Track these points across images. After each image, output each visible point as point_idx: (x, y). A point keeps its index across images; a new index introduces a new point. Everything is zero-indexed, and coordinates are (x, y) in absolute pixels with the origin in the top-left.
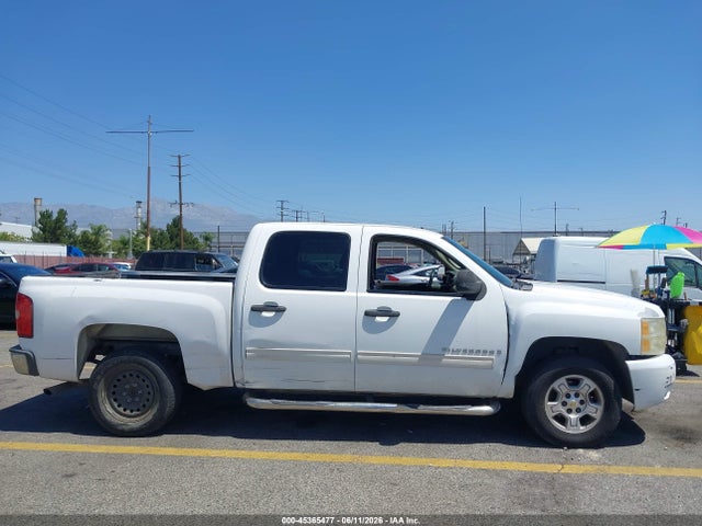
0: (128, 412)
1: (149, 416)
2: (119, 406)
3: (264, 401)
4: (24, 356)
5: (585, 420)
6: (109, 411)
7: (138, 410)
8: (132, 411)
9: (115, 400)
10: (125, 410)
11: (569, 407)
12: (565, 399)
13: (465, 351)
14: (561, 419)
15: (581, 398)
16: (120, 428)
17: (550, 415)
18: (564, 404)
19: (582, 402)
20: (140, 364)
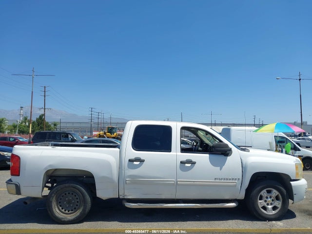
0: (67, 212)
1: (77, 214)
2: (62, 209)
3: (134, 204)
4: (14, 185)
5: (274, 208)
6: (57, 212)
7: (72, 211)
8: (68, 211)
9: (60, 206)
10: (65, 211)
11: (267, 203)
12: (266, 199)
13: (224, 179)
14: (264, 208)
15: (272, 198)
16: (63, 220)
17: (260, 206)
18: (265, 201)
19: (273, 200)
20: (74, 188)
